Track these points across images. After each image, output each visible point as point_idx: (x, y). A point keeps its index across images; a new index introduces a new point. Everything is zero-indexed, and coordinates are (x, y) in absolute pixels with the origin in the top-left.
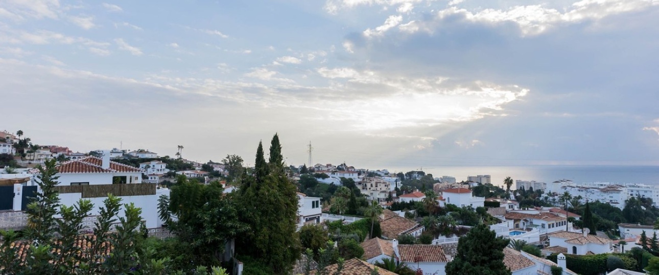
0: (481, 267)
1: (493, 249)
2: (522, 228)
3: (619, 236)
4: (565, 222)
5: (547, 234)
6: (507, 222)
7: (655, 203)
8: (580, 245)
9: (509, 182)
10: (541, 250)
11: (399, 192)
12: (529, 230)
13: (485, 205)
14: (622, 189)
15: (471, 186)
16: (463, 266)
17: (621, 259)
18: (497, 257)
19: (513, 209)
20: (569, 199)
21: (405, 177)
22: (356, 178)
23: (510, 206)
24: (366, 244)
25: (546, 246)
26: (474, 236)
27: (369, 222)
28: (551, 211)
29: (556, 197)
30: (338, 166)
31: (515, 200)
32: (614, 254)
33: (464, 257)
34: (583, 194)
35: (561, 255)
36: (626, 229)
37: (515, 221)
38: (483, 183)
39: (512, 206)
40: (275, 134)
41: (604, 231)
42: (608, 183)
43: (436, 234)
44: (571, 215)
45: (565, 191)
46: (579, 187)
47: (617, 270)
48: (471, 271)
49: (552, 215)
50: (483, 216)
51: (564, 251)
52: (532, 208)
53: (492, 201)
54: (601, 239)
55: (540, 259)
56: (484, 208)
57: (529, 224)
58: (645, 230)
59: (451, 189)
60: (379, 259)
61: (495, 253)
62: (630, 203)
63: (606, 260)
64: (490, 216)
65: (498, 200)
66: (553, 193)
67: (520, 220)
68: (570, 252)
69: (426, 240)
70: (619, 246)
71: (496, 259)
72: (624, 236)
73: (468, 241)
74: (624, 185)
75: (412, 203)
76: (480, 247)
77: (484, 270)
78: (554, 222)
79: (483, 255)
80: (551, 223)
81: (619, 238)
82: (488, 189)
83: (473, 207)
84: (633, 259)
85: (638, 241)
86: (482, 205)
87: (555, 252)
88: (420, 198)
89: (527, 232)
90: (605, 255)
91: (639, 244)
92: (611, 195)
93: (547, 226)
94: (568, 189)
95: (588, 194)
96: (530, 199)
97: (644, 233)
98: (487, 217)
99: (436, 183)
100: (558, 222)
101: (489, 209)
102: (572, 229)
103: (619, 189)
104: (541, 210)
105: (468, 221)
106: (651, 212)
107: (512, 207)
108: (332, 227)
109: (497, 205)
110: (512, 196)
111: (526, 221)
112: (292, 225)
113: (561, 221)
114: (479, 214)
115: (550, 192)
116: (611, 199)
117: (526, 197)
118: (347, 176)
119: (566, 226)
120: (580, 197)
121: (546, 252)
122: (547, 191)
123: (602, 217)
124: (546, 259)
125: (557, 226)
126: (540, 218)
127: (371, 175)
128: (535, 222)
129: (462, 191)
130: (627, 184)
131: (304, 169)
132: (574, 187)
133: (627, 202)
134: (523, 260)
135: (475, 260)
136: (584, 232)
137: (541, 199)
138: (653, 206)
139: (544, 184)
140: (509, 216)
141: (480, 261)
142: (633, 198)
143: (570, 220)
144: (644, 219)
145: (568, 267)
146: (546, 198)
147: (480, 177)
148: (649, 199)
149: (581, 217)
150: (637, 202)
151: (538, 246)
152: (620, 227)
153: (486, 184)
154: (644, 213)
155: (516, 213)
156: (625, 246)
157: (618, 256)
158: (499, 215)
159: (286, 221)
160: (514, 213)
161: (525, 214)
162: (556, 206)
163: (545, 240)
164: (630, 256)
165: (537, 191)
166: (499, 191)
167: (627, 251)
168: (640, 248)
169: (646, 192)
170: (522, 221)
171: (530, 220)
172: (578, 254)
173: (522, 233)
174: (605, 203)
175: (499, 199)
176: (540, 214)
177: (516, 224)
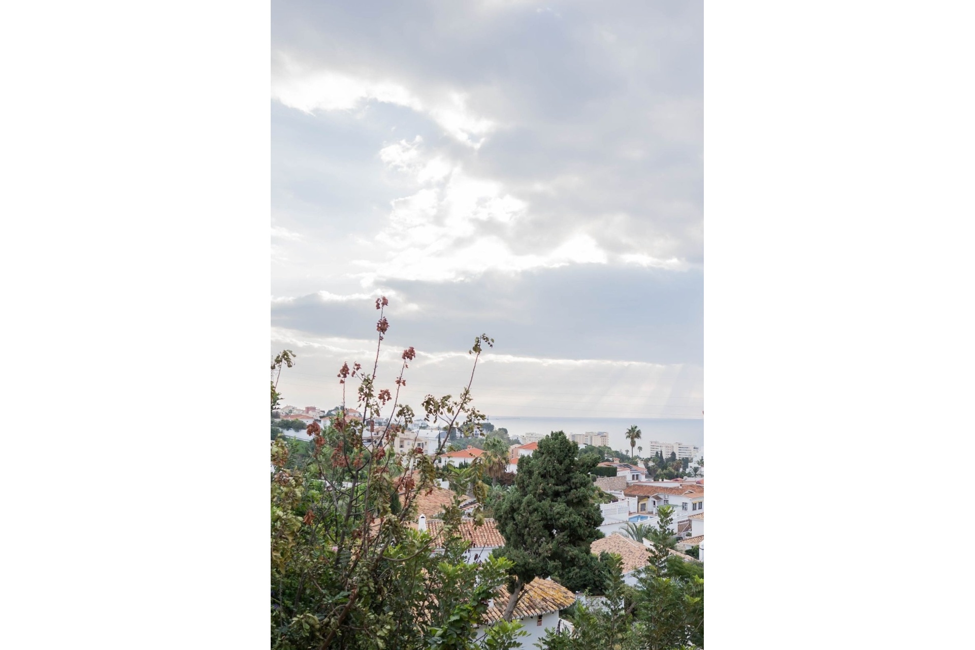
2: (651, 511)
5: (689, 519)
6: (627, 500)
9: (634, 434)
10: (678, 543)
19: (639, 481)
23: (633, 476)
37: (640, 498)
38: (595, 444)
39: (637, 475)
52: (669, 478)
53: (604, 466)
57: (662, 503)
64: (599, 490)
65: (614, 466)
67: (649, 497)
80: (696, 502)
87: (698, 544)
89: (658, 516)
98: (594, 491)
101: (598, 479)
104: (683, 481)
107: (637, 479)
109: (611, 472)
111: (658, 498)
117: (665, 468)
124: (685, 554)
126: (681, 493)
128: (673, 500)
140: (631, 491)
147: (590, 436)
153: (600, 446)
155: (643, 486)
158: (615, 490)
160: (639, 486)
161: (658, 488)
163: (685, 529)
165: (683, 458)
170: (652, 499)
171: (665, 496)
175: (616, 463)
176: (681, 487)
177: (641, 504)
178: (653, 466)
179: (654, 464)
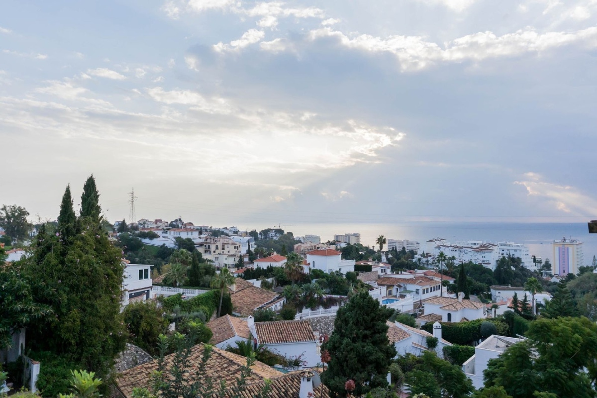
0: (362, 344)
1: (376, 321)
2: (395, 295)
3: (491, 299)
4: (439, 286)
5: (421, 301)
6: (380, 288)
7: (524, 262)
8: (456, 311)
9: (381, 241)
10: (416, 319)
11: (252, 257)
12: (403, 296)
13: (355, 270)
14: (495, 248)
15: (339, 247)
16: (342, 344)
17: (494, 324)
18: (380, 331)
19: (386, 274)
20: (444, 260)
21: (259, 236)
22: (196, 238)
23: (382, 270)
24: (214, 324)
25: (420, 315)
26: (355, 307)
27: (217, 296)
28: (425, 274)
29: (429, 259)
30: (172, 222)
31: (387, 262)
32: (487, 319)
33: (342, 333)
34: (456, 254)
35: (436, 324)
36: (497, 292)
37: (388, 287)
38: (352, 243)
40: (90, 176)
41: (477, 295)
42: (480, 242)
43: (300, 306)
44: (446, 278)
45: (439, 251)
46: (453, 246)
47: (492, 336)
48: (352, 349)
49: (426, 279)
50: (353, 282)
51: (439, 318)
52: (406, 271)
53: (363, 264)
54: (475, 304)
55: (415, 329)
56: (355, 273)
57: (402, 290)
58: (517, 292)
59: (317, 251)
60: (232, 342)
61: (378, 326)
62: (502, 263)
63: (480, 326)
64: (361, 282)
65: (370, 263)
66: (427, 254)
67: (393, 286)
68: (445, 320)
69: (287, 315)
70: (491, 310)
71: (379, 333)
72: (495, 299)
73: (348, 314)
74: (496, 244)
75: (270, 269)
76: (361, 320)
77: (366, 347)
78: (428, 287)
79: (366, 329)
80: (425, 288)
81: (491, 302)
82: (357, 250)
83: (341, 272)
84: (505, 323)
85: (509, 304)
86: (352, 270)
87: (429, 321)
88: (280, 263)
89: (400, 299)
90: (479, 320)
91: (511, 308)
92: (483, 255)
93: (421, 292)
94: (442, 249)
95: (462, 254)
96: (403, 262)
97: (516, 294)
98: (357, 283)
99: (297, 243)
100: (432, 286)
101: (360, 274)
102: (446, 294)
103: (491, 248)
104: (415, 273)
105: (336, 289)
106: (520, 272)
107: (385, 271)
108: (169, 304)
109: (368, 269)
110: (384, 258)
111: (399, 286)
112: (114, 303)
113: (435, 286)
114: (349, 280)
115: (424, 253)
116: (484, 259)
117: (399, 259)
118: (184, 235)
119: (440, 290)
120: (453, 258)
121: (421, 322)
122: (420, 252)
123: (475, 279)
124: (421, 329)
125: (431, 291)
126: (415, 283)
127: (216, 233)
128: (410, 287)
129: (330, 253)
130: (499, 243)
131: (123, 226)
132: (448, 247)
133: (499, 262)
134: (398, 332)
135: (355, 335)
136: (459, 297)
137: (414, 260)
138: (522, 266)
139: (417, 243)
140: (381, 281)
141: (361, 336)
142: (504, 258)
143: (444, 283)
144: (513, 279)
145: (444, 337)
146: (419, 260)
147: (348, 236)
148: (518, 258)
149: (455, 280)
150: (508, 262)
151: (412, 315)
152: (491, 290)
153: (355, 244)
154: (513, 274)
155: (389, 278)
156: (497, 310)
157: (491, 321)
158: (371, 281)
159: (106, 298)
160: (387, 277)
161: (399, 279)
162: (429, 269)
163: (419, 307)
164: (502, 321)
165: (410, 251)
166: (370, 252)
167: (498, 316)
168: (512, 312)
169: (516, 250)
170: (395, 287)
171: (404, 285)
172: (453, 321)
173: (395, 301)
174: (477, 263)
175: (370, 261)
176: (414, 279)
177: (389, 291)
178: (392, 258)
179: (392, 256)
